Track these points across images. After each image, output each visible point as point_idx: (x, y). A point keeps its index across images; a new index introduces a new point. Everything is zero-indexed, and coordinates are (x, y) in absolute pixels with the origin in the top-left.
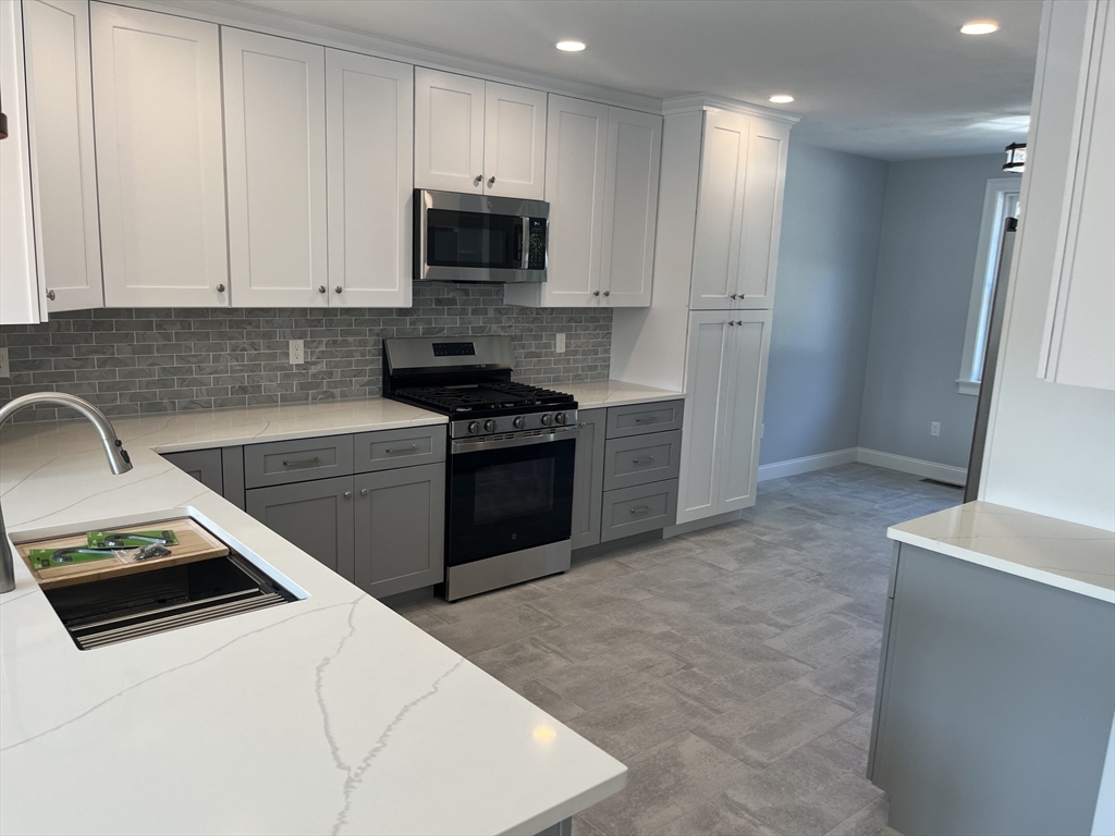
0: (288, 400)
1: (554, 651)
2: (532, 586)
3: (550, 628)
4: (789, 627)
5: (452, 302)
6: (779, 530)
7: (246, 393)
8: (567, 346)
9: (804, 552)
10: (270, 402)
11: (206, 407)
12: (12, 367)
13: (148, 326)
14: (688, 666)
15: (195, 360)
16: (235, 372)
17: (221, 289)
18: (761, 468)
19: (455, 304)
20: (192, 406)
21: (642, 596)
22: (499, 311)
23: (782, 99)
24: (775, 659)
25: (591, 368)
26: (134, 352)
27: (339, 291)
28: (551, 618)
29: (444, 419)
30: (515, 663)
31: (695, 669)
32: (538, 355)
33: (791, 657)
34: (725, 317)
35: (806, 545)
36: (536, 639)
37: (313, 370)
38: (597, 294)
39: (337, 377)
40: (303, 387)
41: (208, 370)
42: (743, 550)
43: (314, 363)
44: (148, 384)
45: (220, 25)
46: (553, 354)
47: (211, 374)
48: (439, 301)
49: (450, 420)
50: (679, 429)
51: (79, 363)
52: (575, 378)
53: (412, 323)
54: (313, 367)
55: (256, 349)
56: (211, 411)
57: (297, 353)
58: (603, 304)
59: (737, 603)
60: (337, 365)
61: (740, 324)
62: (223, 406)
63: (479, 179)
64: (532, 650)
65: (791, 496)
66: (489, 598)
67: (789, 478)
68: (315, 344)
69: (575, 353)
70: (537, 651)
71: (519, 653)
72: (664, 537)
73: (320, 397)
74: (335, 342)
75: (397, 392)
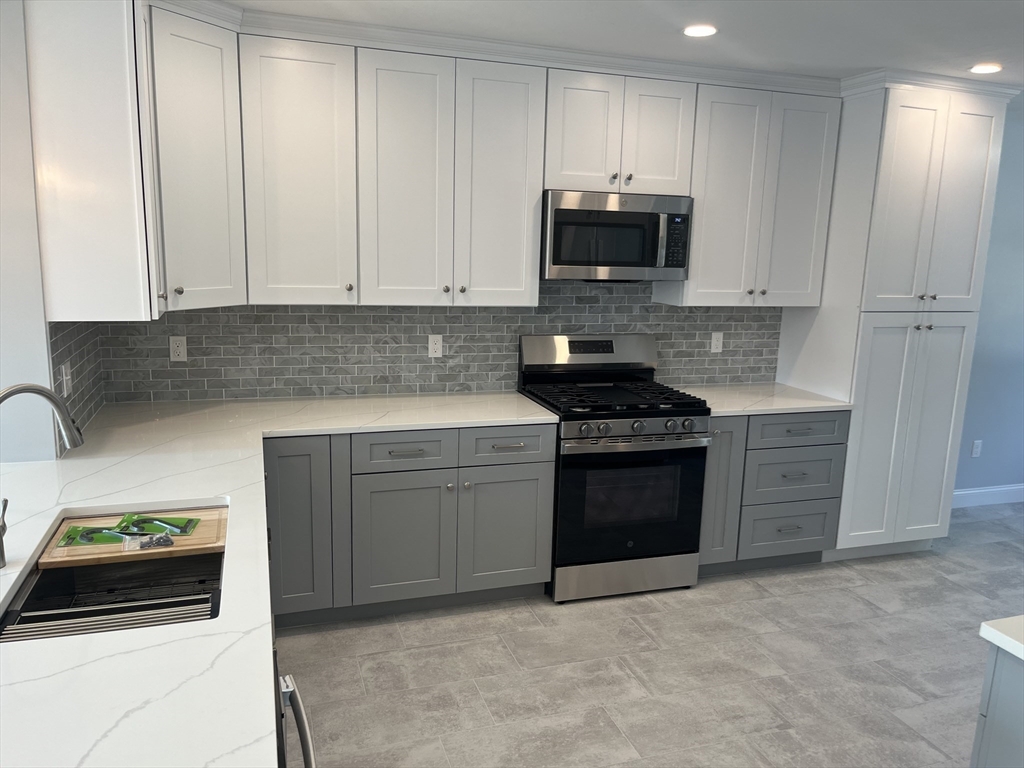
0: (426, 390)
1: (638, 678)
2: (650, 597)
3: (644, 649)
4: (936, 697)
5: (595, 300)
6: (975, 569)
7: (387, 382)
8: (724, 345)
9: (996, 602)
10: (410, 391)
11: (350, 394)
12: (189, 353)
13: (302, 320)
14: (786, 726)
15: (342, 351)
16: (378, 362)
17: (350, 288)
18: (957, 493)
19: (597, 301)
20: (338, 392)
21: (766, 628)
22: (647, 309)
23: (986, 69)
24: (900, 737)
25: (752, 370)
26: (289, 343)
27: (463, 290)
28: (652, 638)
29: (555, 418)
30: (591, 683)
31: (791, 731)
32: (690, 355)
33: (923, 739)
34: (910, 320)
35: (1003, 592)
36: (625, 660)
37: (451, 363)
38: (751, 293)
39: (473, 371)
40: (441, 378)
41: (353, 361)
42: (916, 589)
43: (452, 357)
44: (300, 371)
45: (356, 47)
46: (707, 354)
47: (355, 364)
48: (580, 300)
49: (560, 420)
50: (843, 444)
51: (243, 351)
52: (733, 379)
53: (550, 321)
54: (451, 361)
55: (397, 343)
56: (354, 398)
57: (436, 347)
58: (760, 302)
59: (881, 655)
60: (474, 359)
61: (930, 328)
62: (365, 393)
63: (615, 177)
64: (616, 671)
65: (1008, 528)
66: (598, 604)
67: (1013, 506)
68: (453, 339)
69: (735, 353)
70: (620, 673)
71: (600, 672)
72: (824, 560)
73: (457, 388)
74: (472, 339)
75: (528, 387)
